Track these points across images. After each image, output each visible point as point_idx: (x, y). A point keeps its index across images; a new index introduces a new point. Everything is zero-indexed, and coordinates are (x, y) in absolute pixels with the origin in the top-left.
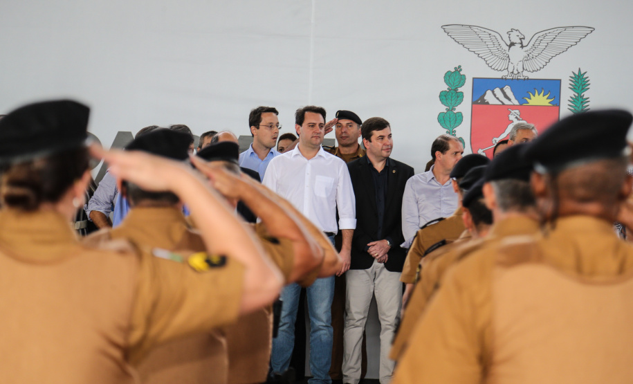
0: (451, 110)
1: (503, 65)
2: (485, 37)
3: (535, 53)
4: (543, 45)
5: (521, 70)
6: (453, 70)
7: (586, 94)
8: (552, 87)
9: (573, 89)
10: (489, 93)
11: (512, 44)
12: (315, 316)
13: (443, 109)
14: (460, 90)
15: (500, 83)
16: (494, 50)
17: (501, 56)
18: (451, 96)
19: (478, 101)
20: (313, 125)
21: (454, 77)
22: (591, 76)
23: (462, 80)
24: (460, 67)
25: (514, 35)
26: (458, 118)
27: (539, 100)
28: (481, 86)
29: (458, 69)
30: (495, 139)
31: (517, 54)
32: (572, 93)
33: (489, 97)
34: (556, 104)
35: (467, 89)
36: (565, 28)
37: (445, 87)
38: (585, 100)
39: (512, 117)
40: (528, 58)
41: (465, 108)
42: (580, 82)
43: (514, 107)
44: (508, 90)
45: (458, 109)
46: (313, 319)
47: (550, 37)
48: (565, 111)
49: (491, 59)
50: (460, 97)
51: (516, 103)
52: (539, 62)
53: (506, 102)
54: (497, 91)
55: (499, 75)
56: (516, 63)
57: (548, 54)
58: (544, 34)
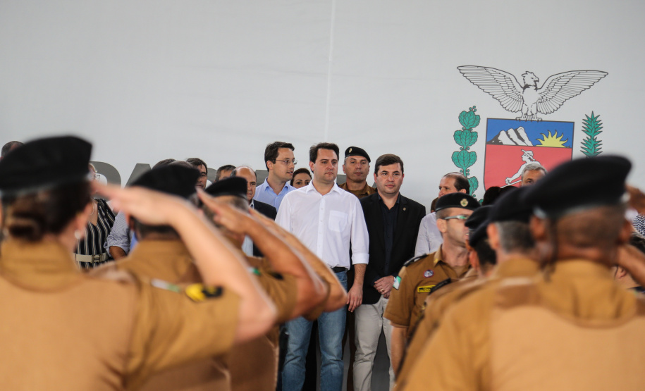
0: (465, 149)
1: (517, 106)
2: (500, 79)
3: (549, 96)
4: (557, 88)
5: (534, 112)
6: (468, 110)
7: (599, 137)
8: (565, 130)
9: (586, 131)
10: (503, 133)
11: (527, 86)
12: (326, 350)
13: (457, 148)
14: (474, 130)
15: (514, 124)
16: (509, 91)
17: (516, 97)
18: (465, 136)
19: (492, 141)
20: (325, 162)
21: (469, 117)
22: (605, 120)
23: (477, 120)
24: (474, 107)
25: (528, 77)
26: (472, 158)
27: (552, 142)
28: (495, 126)
29: (473, 110)
30: (508, 179)
31: (531, 96)
32: (585, 136)
33: (503, 137)
34: (569, 146)
35: (481, 130)
36: (579, 72)
37: (460, 127)
38: (597, 143)
39: (525, 158)
40: (542, 100)
41: (479, 147)
42: (593, 125)
43: (527, 148)
44: (521, 131)
45: (472, 149)
46: (323, 352)
47: (565, 80)
48: (578, 152)
49: (506, 101)
50: (473, 137)
51: (530, 144)
52: (552, 105)
53: (520, 143)
54: (511, 132)
55: (512, 116)
56: (531, 106)
57: (561, 97)
58: (559, 76)
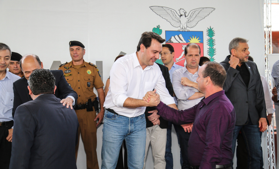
1: (178, 25)
2: (169, 12)
3: (191, 20)
4: (194, 16)
5: (186, 27)
6: (156, 27)
7: (214, 38)
8: (199, 35)
9: (208, 35)
10: (173, 37)
11: (181, 15)
15: (177, 33)
16: (174, 18)
17: (177, 20)
19: (168, 41)
22: (215, 30)
24: (159, 26)
25: (182, 11)
27: (195, 40)
28: (169, 34)
29: (158, 27)
30: (177, 59)
31: (183, 20)
32: (208, 37)
33: (173, 40)
34: (202, 42)
35: (163, 36)
36: (203, 8)
38: (213, 40)
40: (188, 22)
42: (211, 32)
43: (184, 44)
44: (181, 36)
47: (197, 12)
48: (206, 45)
49: (173, 22)
51: (185, 42)
52: (193, 23)
53: (181, 42)
54: (176, 36)
55: (176, 29)
56: (184, 24)
57: (197, 20)
58: (194, 11)
